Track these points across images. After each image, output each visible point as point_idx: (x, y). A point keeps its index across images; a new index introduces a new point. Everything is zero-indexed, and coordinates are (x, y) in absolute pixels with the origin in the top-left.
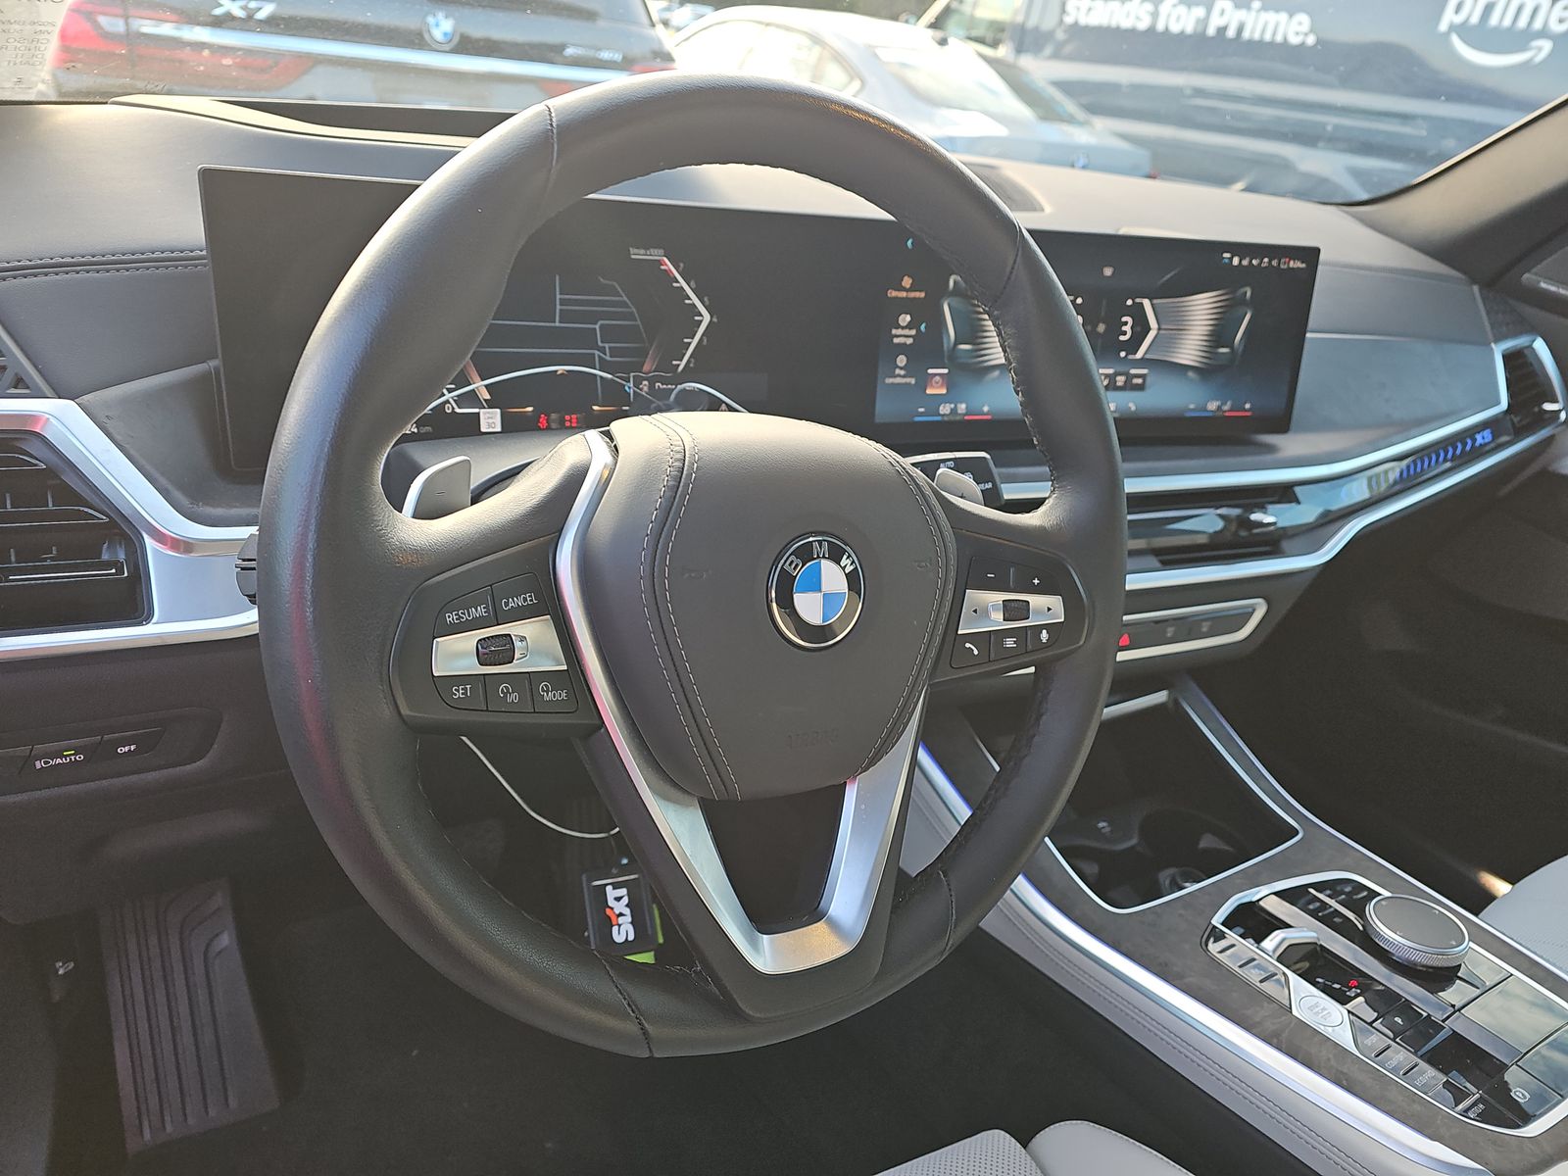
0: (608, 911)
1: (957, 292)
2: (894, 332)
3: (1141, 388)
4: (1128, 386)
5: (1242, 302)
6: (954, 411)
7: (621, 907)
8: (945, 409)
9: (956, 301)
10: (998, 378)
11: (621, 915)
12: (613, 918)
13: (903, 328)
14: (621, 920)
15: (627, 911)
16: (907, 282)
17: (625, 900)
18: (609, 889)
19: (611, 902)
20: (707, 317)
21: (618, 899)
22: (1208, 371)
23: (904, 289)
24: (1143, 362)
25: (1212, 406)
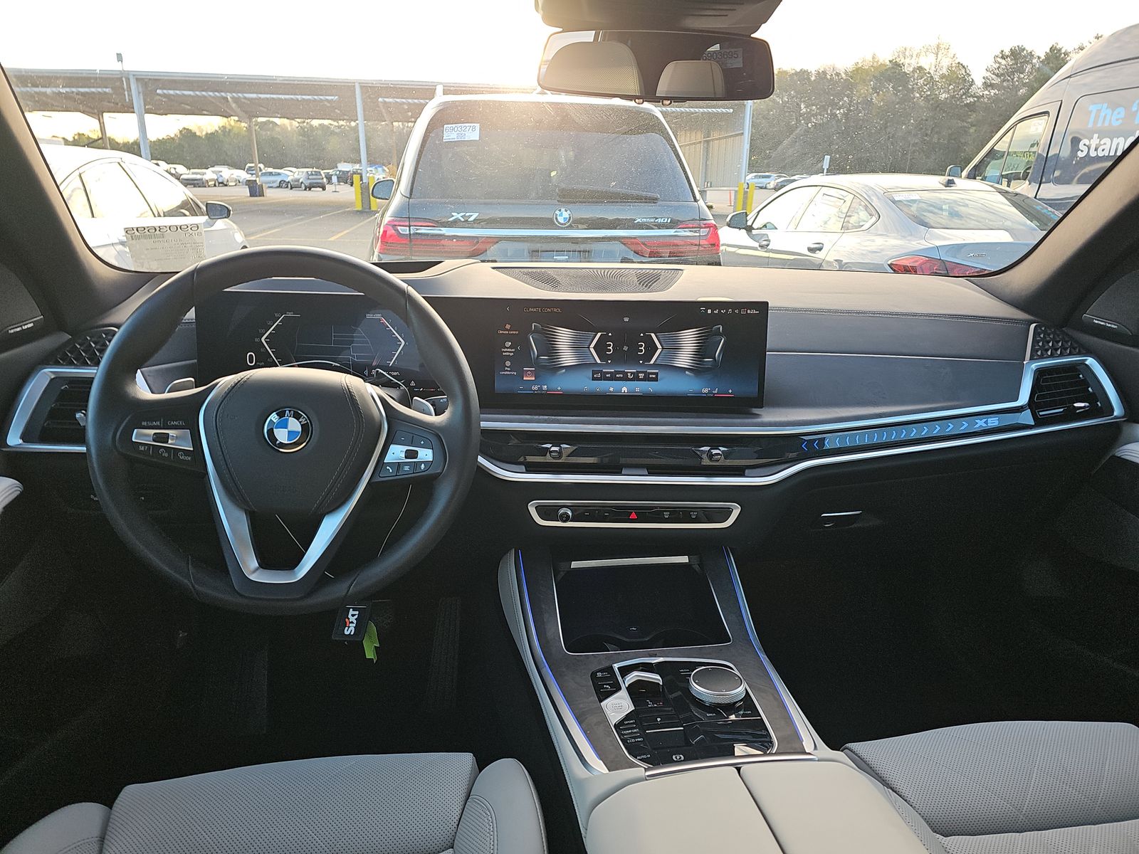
0: (347, 620)
1: (536, 331)
2: (503, 350)
3: (656, 380)
4: (647, 378)
5: (718, 333)
6: (540, 389)
7: (353, 619)
8: (535, 388)
9: (536, 335)
10: (564, 373)
11: (352, 622)
12: (348, 623)
13: (507, 348)
14: (351, 625)
15: (355, 622)
16: (508, 327)
17: (356, 617)
18: (351, 610)
19: (350, 616)
20: (403, 342)
21: (353, 615)
22: (697, 370)
23: (507, 330)
24: (655, 365)
25: (706, 391)
